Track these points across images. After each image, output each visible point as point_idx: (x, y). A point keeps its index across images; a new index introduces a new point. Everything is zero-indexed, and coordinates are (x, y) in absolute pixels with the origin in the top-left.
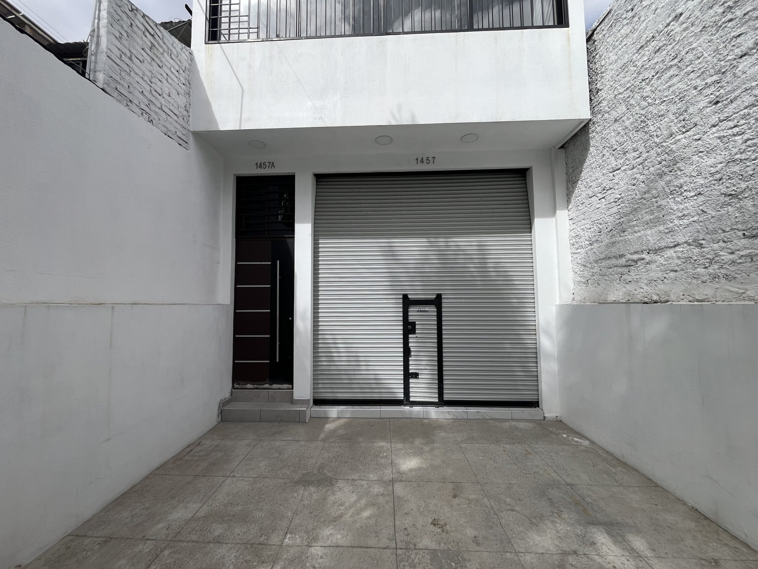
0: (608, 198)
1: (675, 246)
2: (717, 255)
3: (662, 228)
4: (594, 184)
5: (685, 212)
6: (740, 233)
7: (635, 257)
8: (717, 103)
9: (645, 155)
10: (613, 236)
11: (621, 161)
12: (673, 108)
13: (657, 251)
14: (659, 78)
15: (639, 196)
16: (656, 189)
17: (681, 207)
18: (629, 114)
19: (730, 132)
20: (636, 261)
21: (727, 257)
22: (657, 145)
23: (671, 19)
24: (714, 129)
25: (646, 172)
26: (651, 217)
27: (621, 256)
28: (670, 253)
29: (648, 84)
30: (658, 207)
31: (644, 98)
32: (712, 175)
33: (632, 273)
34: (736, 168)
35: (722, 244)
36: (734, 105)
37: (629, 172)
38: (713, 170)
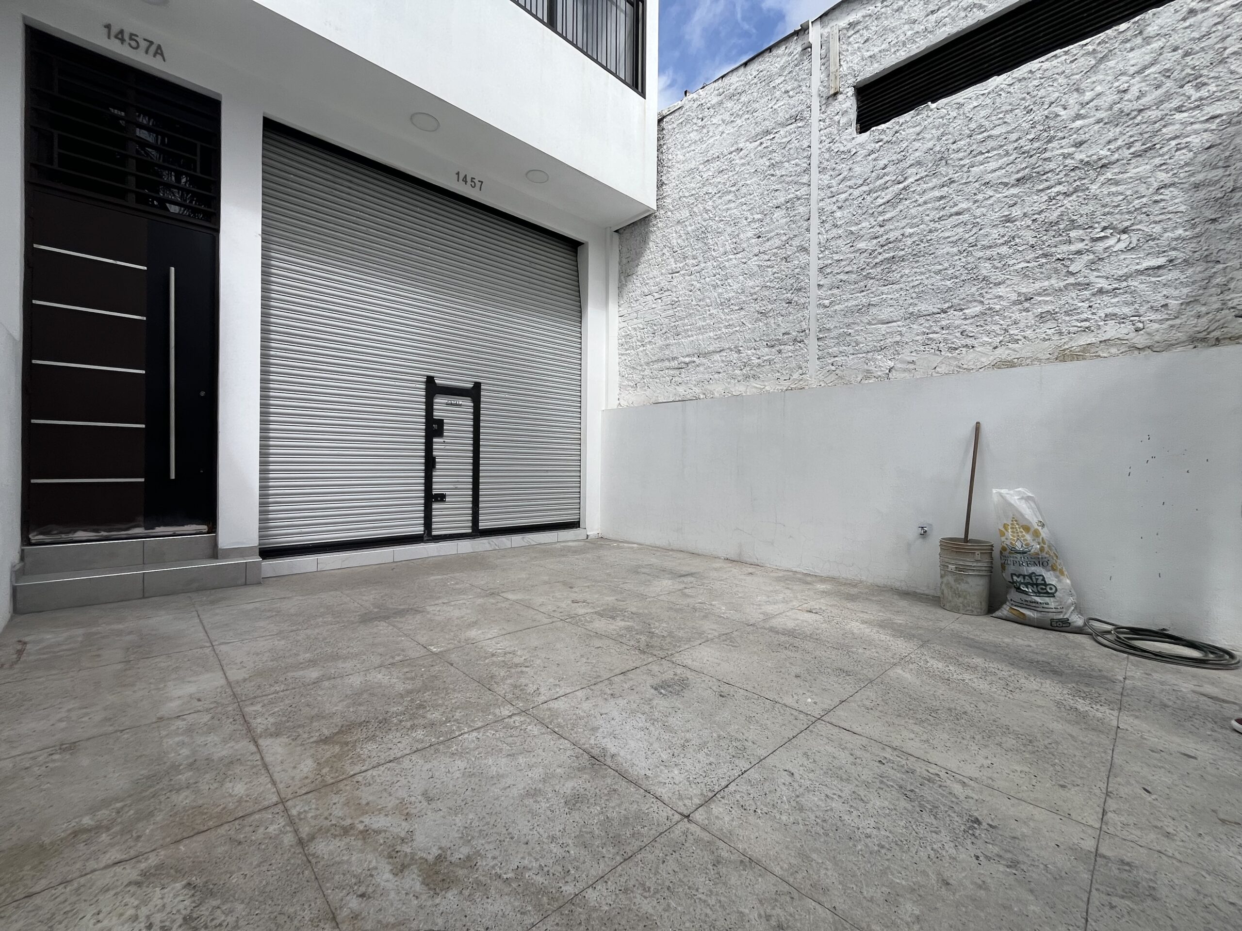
0: (664, 299)
1: (720, 351)
2: (750, 360)
3: (711, 334)
4: (651, 282)
5: (731, 323)
6: (765, 343)
7: (687, 360)
8: (759, 237)
9: (703, 265)
10: (668, 338)
11: (681, 265)
12: (729, 230)
13: (706, 355)
14: (720, 197)
15: (694, 303)
16: (709, 298)
17: (728, 317)
18: (691, 221)
19: (765, 263)
20: (687, 364)
21: (756, 361)
22: (714, 258)
23: (733, 149)
24: (756, 258)
25: (702, 281)
26: (704, 324)
27: (674, 359)
28: (717, 357)
29: (710, 199)
30: (710, 315)
31: (707, 211)
32: (752, 295)
33: (683, 375)
34: (767, 293)
35: (753, 351)
36: (769, 243)
37: (687, 278)
38: (753, 291)
